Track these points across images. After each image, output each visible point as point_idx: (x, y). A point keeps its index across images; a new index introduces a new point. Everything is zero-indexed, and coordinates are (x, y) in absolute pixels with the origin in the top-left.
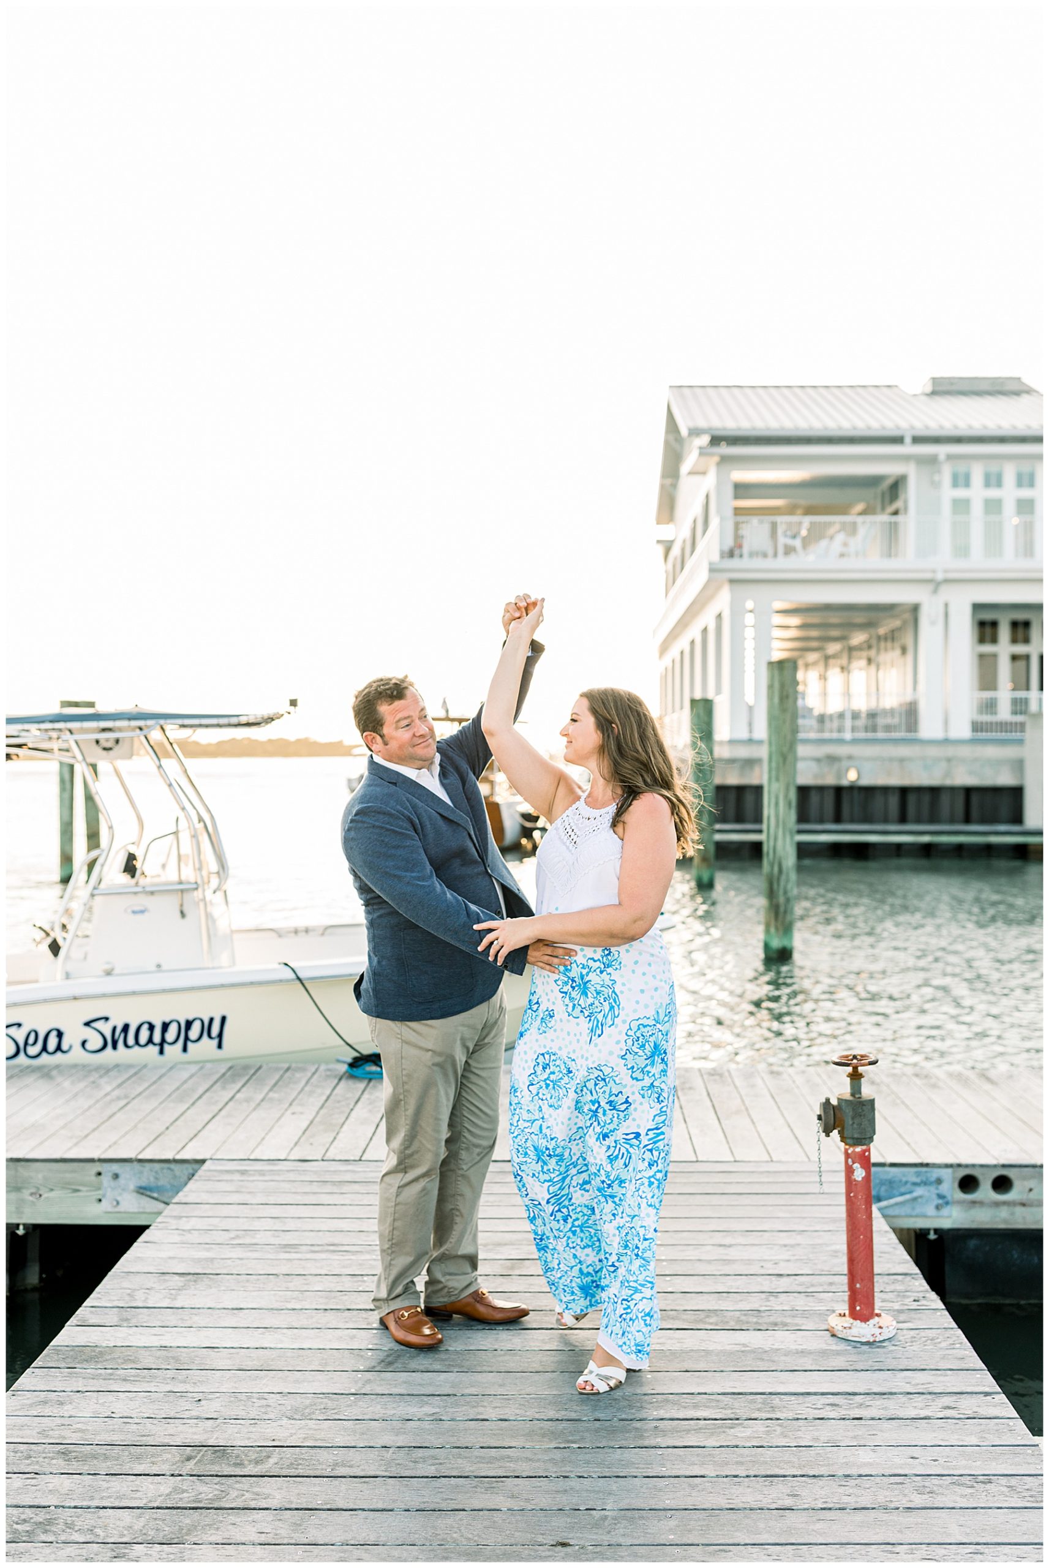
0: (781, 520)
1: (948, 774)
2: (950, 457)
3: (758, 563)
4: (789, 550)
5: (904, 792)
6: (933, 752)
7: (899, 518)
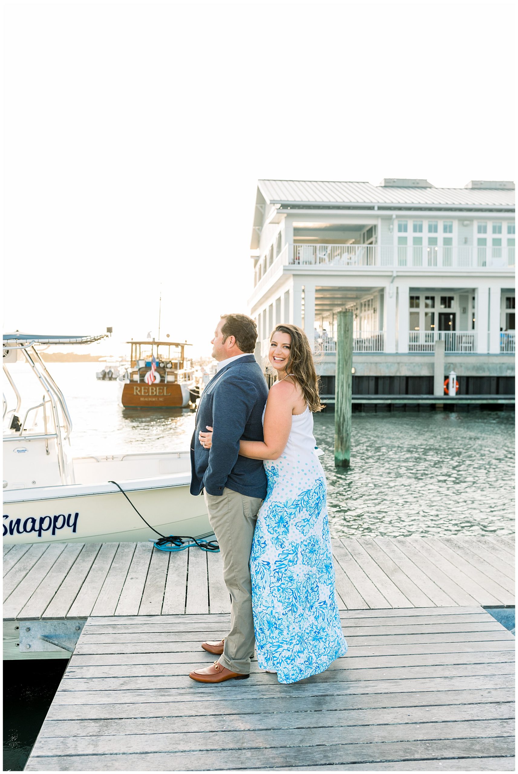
0: (318, 245)
1: (398, 370)
2: (398, 217)
3: (308, 267)
4: (321, 260)
5: (377, 378)
6: (391, 359)
7: (373, 245)
